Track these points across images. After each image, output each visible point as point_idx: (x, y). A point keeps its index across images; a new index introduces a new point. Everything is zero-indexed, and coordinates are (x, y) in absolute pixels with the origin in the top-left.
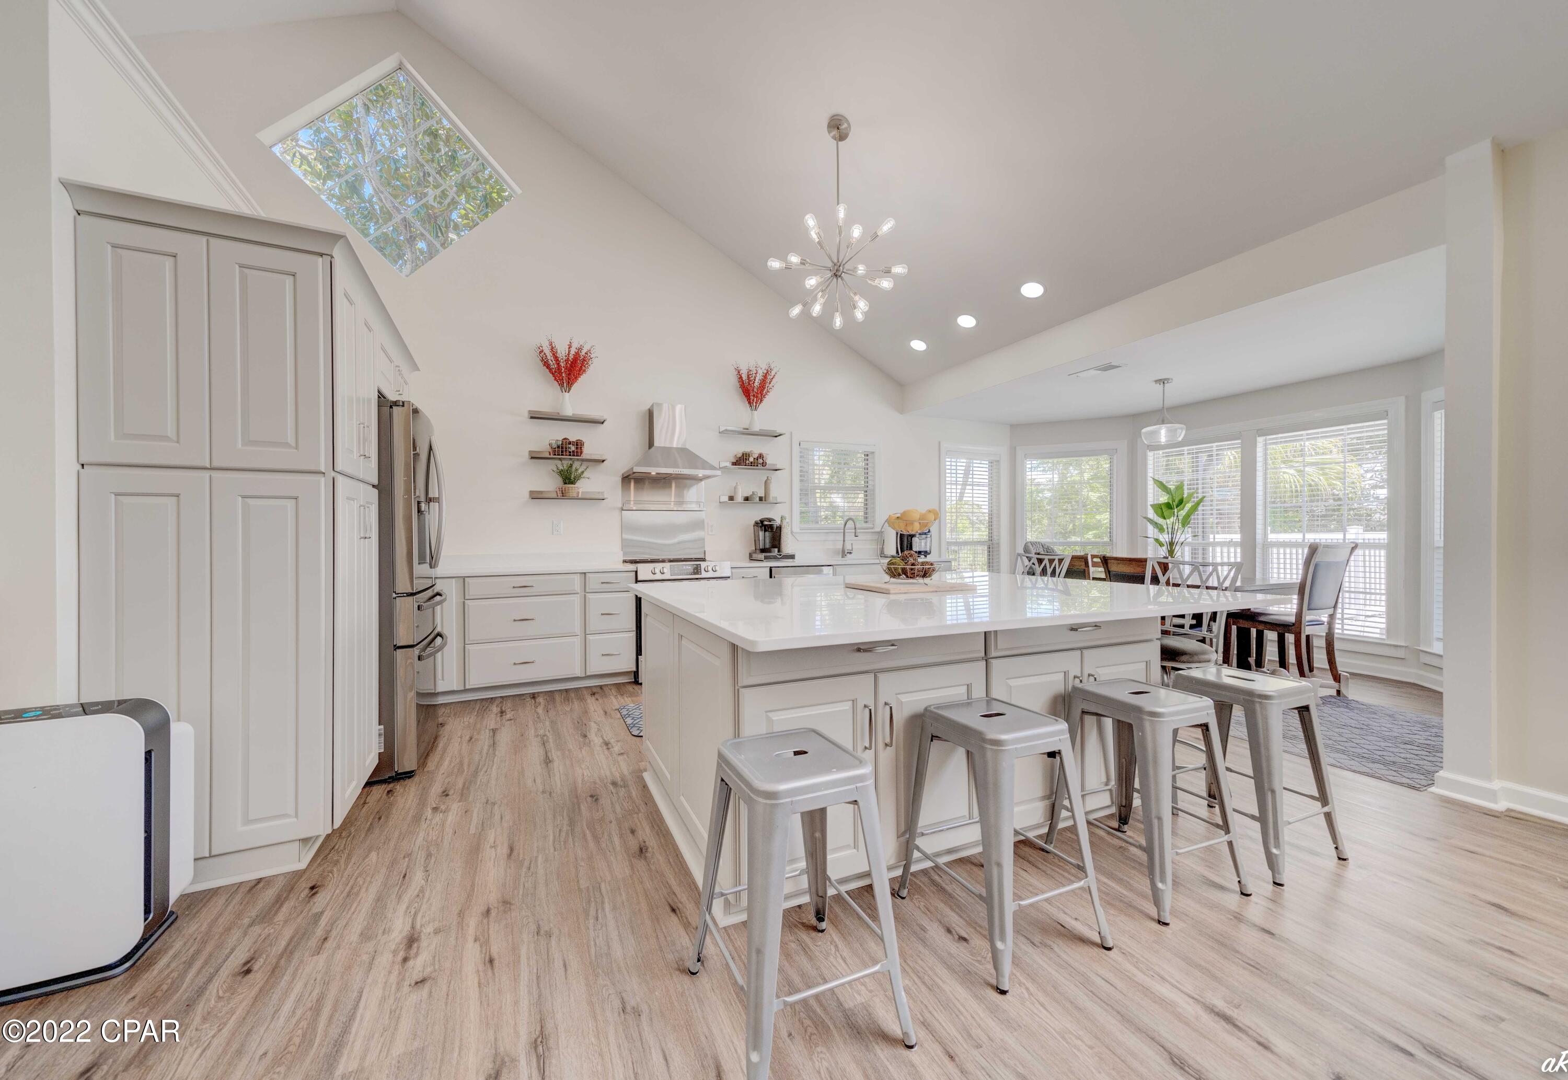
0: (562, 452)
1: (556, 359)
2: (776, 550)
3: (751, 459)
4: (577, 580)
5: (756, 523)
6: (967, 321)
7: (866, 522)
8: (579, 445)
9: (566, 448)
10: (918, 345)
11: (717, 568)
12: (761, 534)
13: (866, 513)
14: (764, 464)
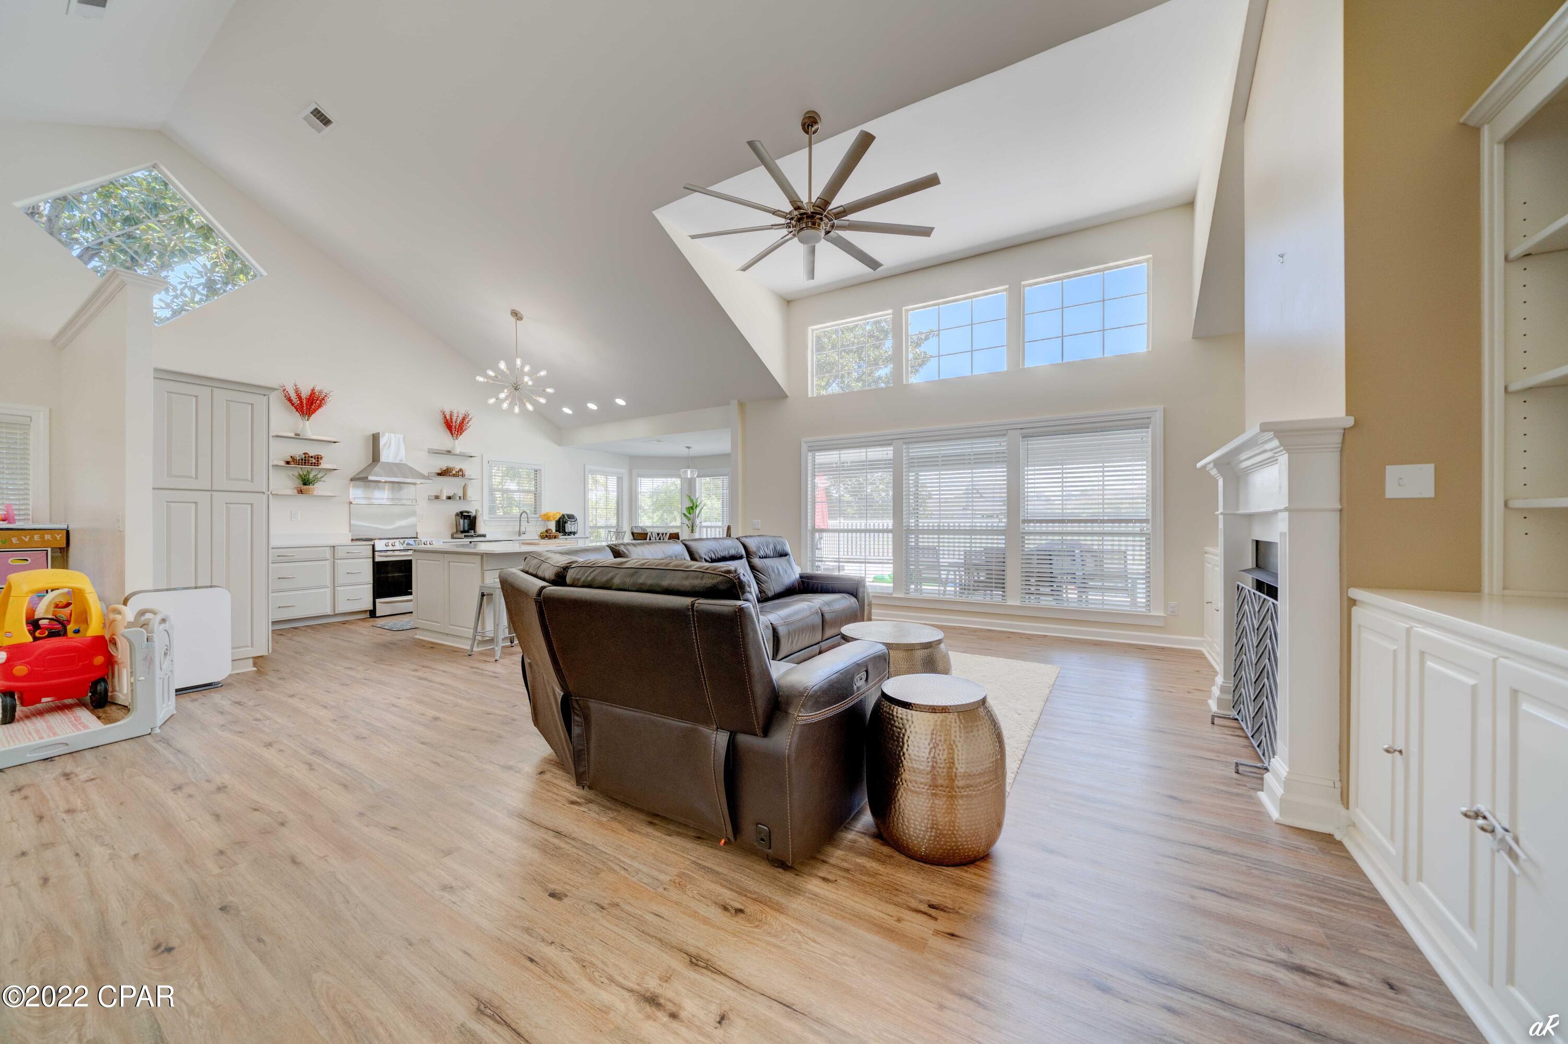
0: (305, 463)
1: (300, 398)
2: (473, 531)
3: (454, 472)
4: (328, 553)
5: (457, 515)
6: (592, 406)
7: (536, 514)
8: (318, 458)
9: (308, 461)
10: (567, 411)
11: (434, 542)
12: (462, 521)
13: (535, 508)
14: (463, 476)
